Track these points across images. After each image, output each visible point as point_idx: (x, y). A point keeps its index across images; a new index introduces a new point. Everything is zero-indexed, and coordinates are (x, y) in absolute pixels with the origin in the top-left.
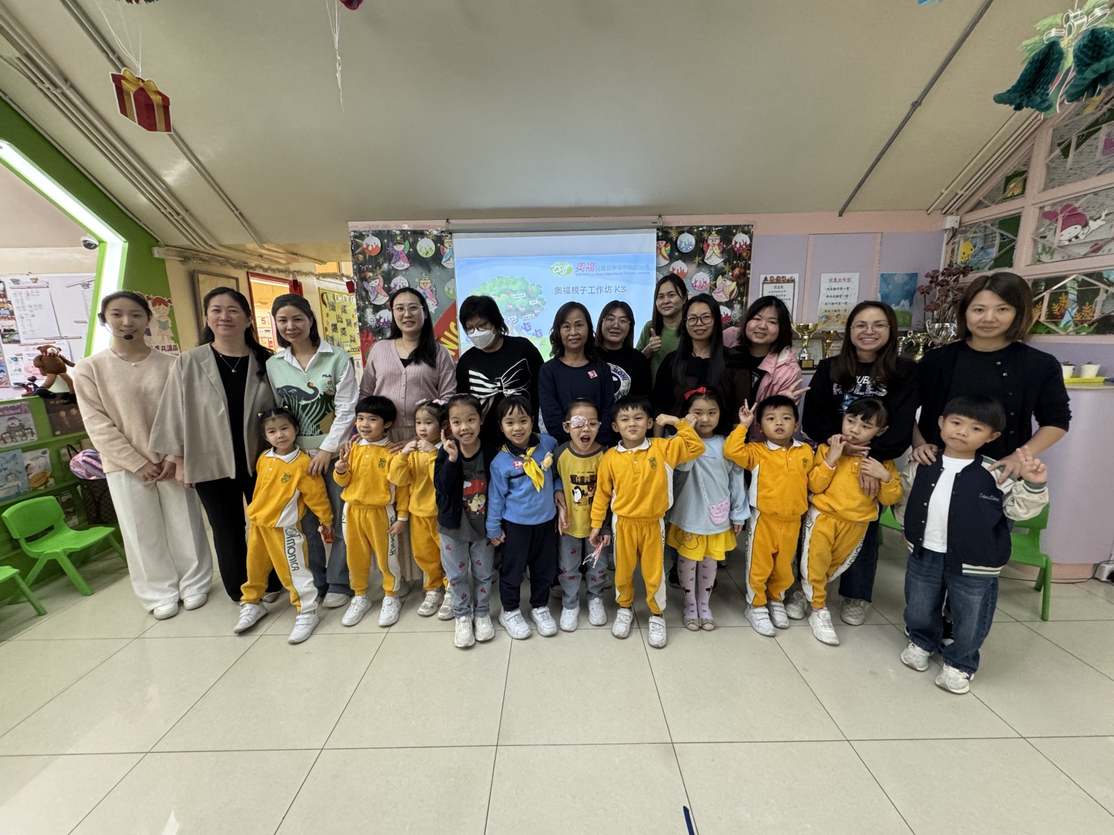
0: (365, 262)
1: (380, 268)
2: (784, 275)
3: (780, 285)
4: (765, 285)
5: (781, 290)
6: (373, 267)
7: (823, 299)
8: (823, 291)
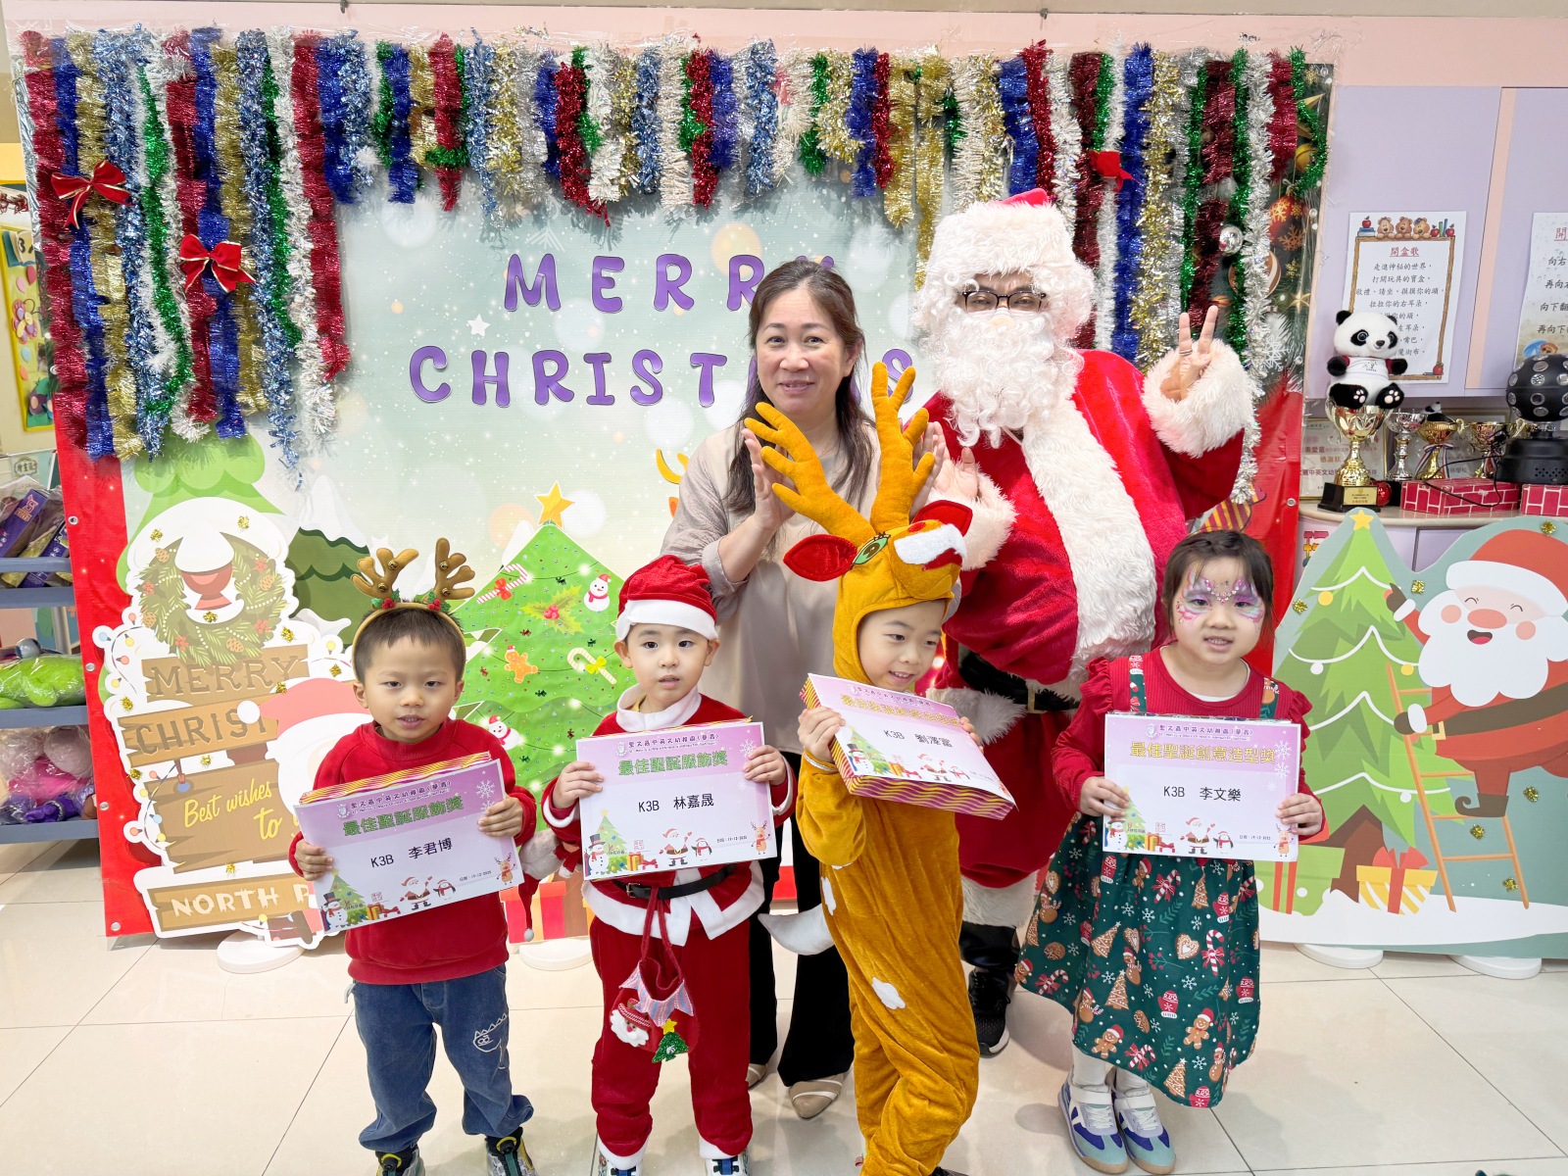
2: (1422, 215)
3: (1409, 245)
4: (1362, 244)
5: (1410, 260)
7: (1536, 292)
8: (1539, 268)
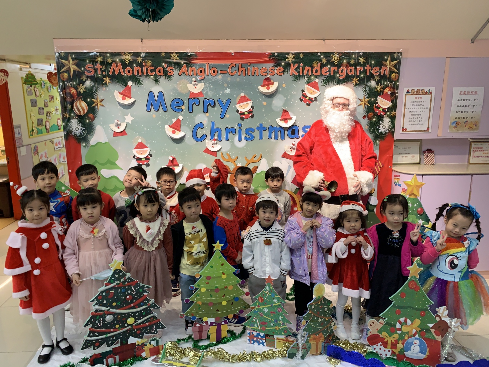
0: (70, 79)
1: (83, 85)
6: (77, 84)
